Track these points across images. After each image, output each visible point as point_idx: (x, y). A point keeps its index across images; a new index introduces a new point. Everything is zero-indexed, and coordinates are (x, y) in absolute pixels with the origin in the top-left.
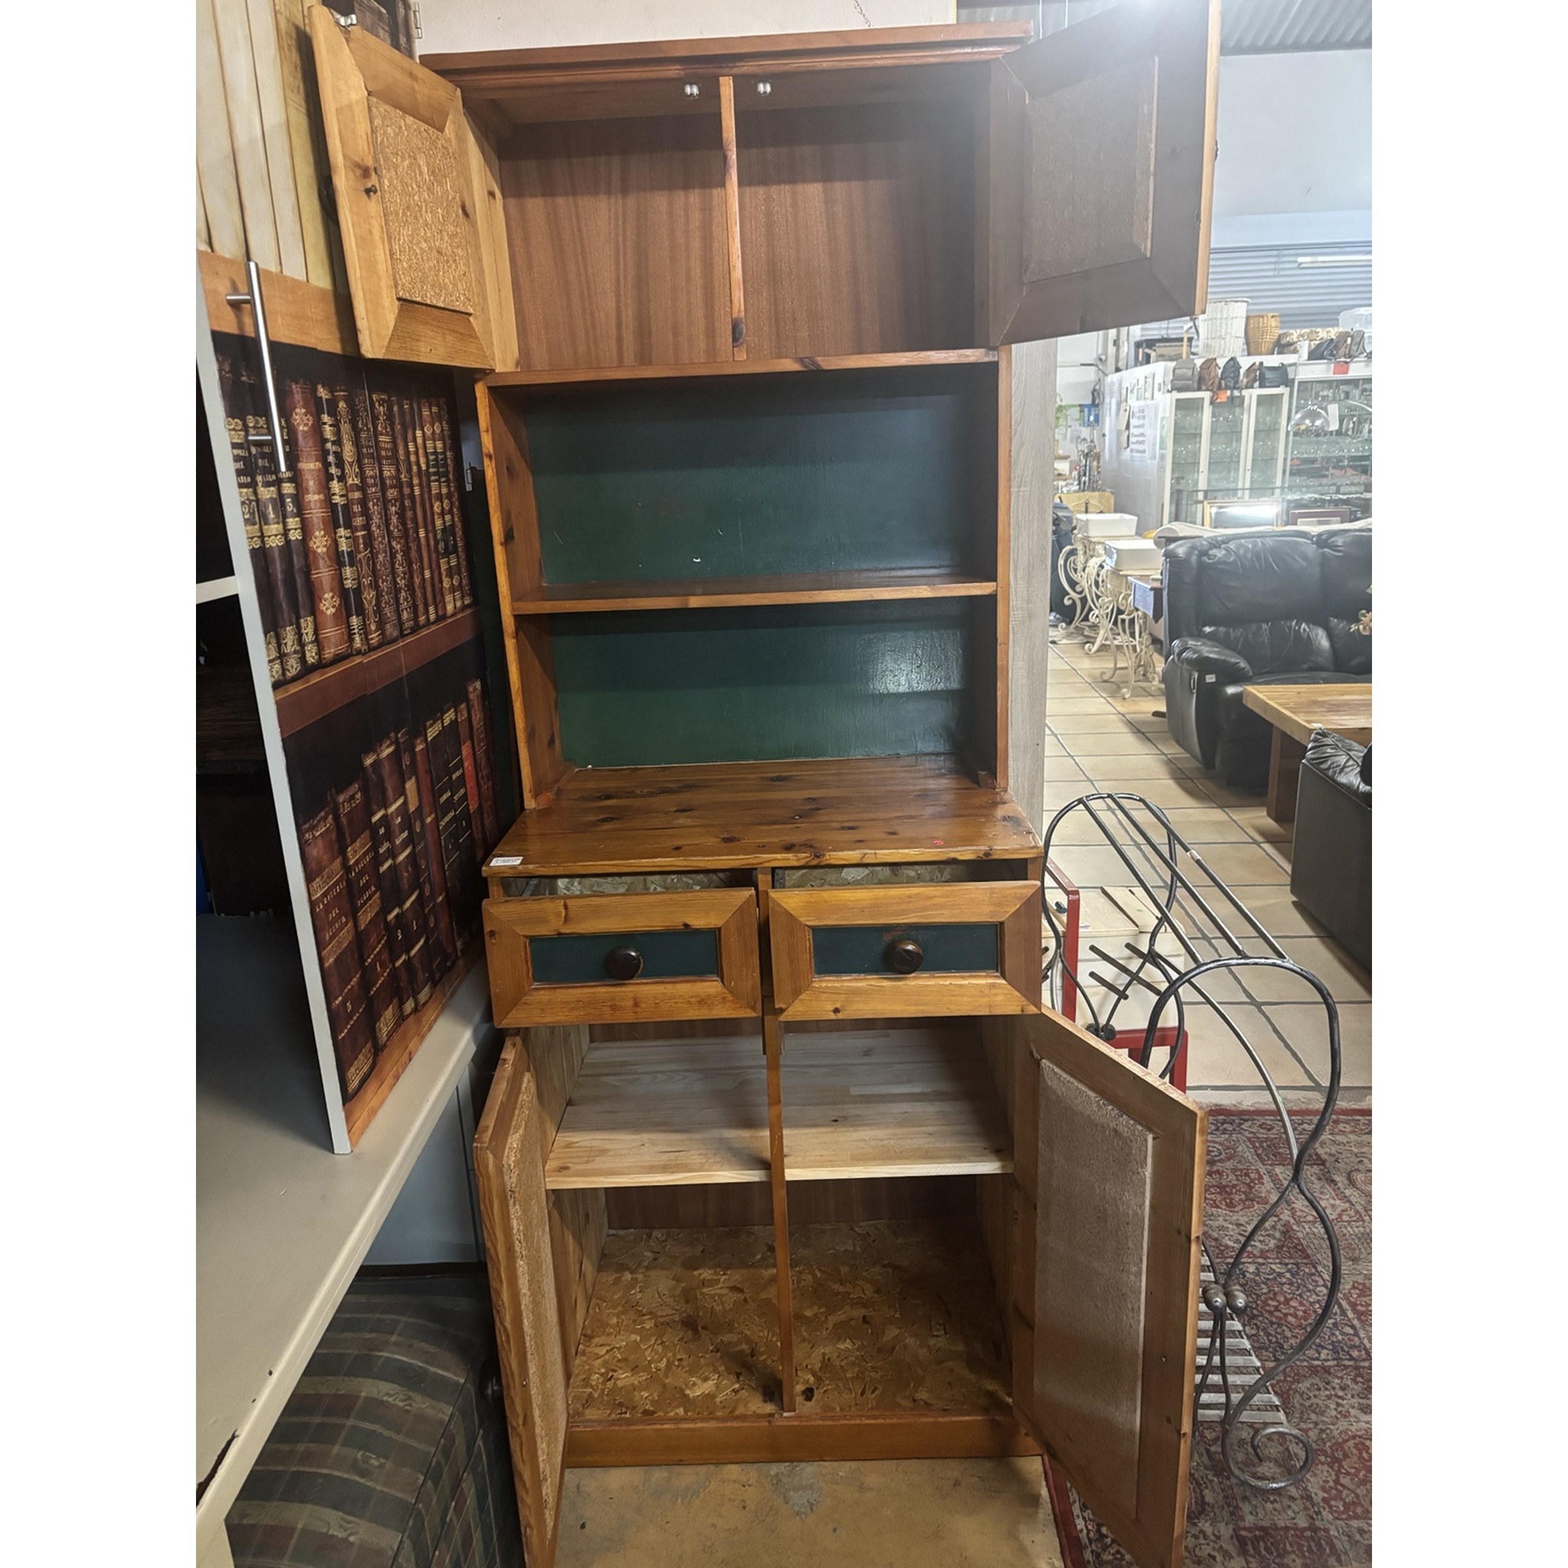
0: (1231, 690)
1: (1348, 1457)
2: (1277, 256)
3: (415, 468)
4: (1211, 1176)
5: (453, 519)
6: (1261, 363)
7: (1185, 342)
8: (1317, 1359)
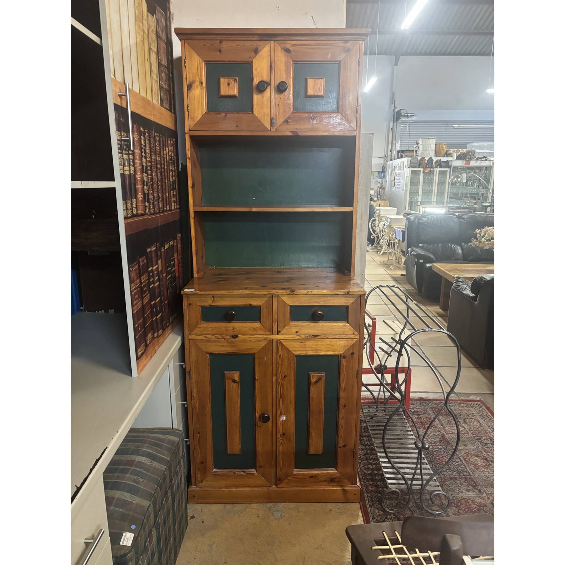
0: (428, 265)
1: (462, 505)
2: (447, 124)
3: (165, 159)
4: (418, 419)
5: (175, 179)
6: (440, 160)
7: (415, 152)
8: (452, 475)
